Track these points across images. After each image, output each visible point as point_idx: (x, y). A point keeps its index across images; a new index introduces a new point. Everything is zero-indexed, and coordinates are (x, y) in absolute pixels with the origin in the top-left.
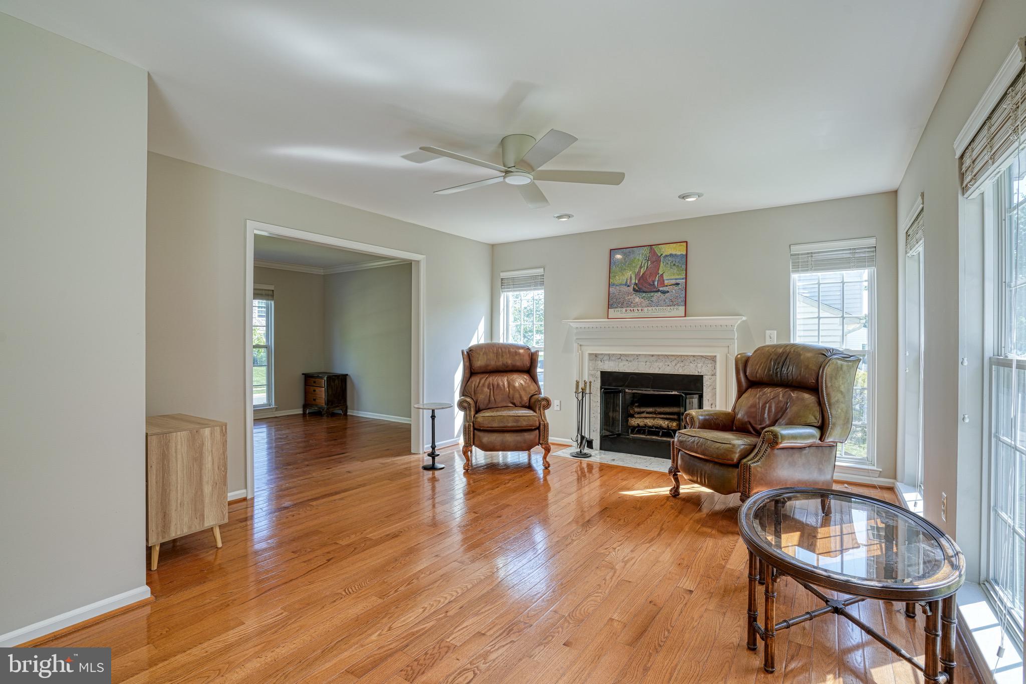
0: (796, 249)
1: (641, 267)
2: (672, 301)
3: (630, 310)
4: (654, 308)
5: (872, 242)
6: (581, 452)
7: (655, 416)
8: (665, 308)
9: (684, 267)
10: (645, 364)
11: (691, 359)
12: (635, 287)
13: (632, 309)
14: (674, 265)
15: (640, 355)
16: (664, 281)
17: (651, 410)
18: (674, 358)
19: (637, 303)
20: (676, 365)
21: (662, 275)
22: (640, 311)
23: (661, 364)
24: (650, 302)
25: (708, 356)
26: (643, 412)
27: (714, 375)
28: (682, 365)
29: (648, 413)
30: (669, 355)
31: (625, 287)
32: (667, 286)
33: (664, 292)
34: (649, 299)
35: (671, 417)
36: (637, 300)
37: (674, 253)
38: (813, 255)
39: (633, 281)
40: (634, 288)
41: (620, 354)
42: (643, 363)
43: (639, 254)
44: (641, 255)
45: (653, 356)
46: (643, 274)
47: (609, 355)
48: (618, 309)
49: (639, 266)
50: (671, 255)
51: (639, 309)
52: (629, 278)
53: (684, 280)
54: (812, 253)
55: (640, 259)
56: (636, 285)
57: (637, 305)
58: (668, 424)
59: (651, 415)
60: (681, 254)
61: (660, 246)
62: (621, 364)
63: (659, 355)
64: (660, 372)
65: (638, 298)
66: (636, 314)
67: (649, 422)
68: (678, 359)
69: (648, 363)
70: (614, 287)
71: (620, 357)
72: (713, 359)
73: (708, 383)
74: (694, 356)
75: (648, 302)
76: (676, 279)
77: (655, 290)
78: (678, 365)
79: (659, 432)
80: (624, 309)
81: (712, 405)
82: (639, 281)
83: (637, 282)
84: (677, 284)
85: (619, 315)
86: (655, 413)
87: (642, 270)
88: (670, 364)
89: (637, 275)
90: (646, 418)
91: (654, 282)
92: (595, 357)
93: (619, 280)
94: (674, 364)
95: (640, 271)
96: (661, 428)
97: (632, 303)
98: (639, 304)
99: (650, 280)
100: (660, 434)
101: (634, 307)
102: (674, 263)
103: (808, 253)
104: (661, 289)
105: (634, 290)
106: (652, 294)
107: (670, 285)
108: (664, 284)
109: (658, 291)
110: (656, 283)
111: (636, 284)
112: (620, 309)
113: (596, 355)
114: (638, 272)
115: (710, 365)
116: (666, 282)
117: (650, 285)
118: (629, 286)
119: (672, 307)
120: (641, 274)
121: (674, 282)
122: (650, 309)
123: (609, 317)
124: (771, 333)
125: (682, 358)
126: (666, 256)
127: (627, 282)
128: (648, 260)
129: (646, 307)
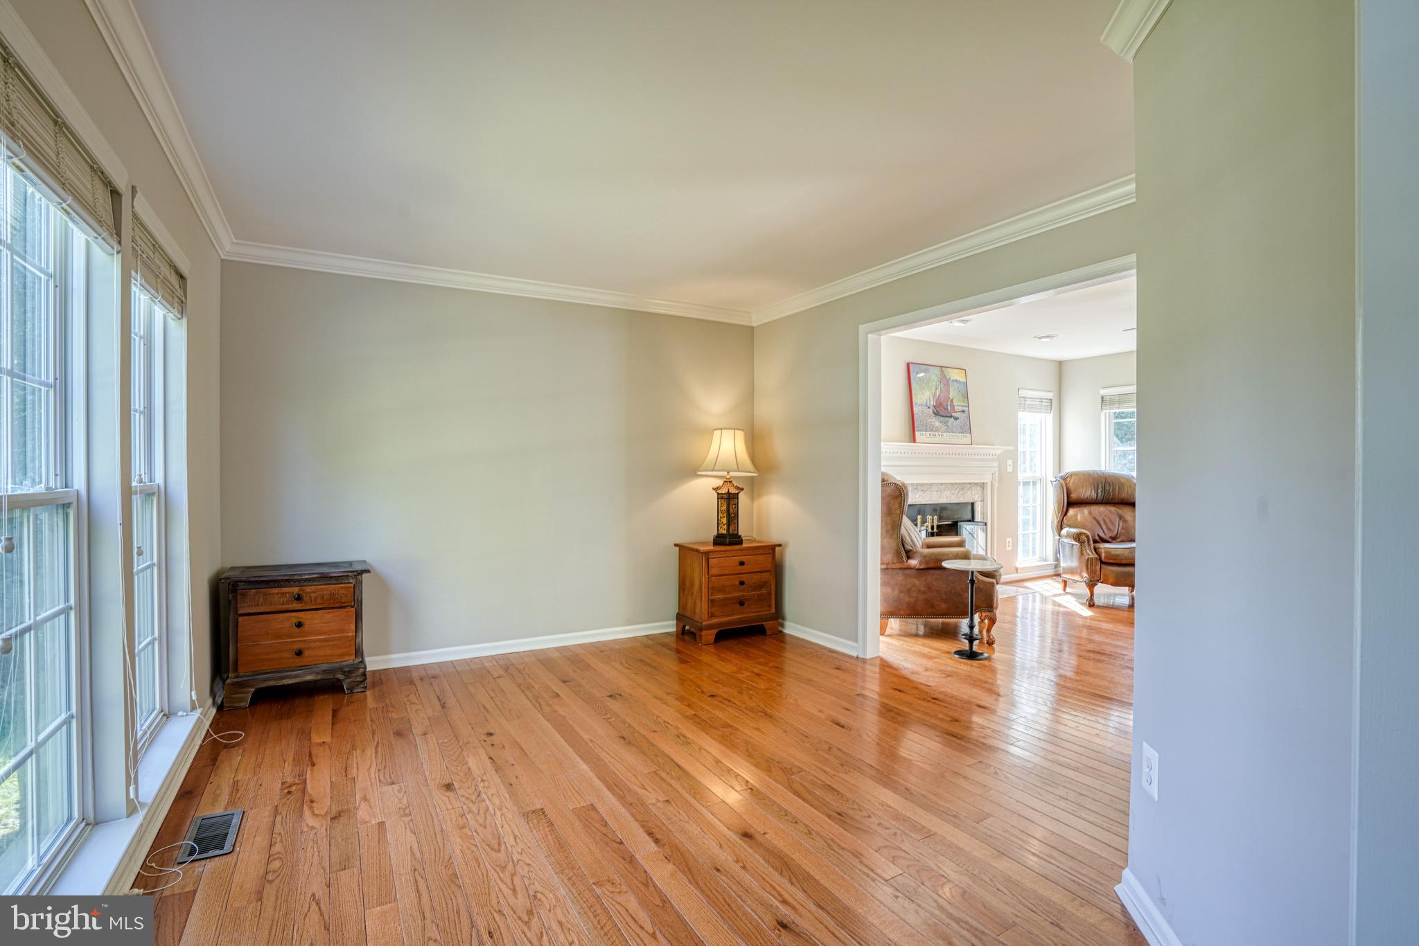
0: (1023, 393)
1: (936, 389)
2: (962, 428)
3: (933, 434)
4: (950, 434)
5: (1050, 395)
8: (959, 434)
9: (966, 395)
11: (969, 486)
12: (934, 409)
14: (960, 391)
15: (932, 484)
16: (954, 407)
18: (957, 486)
19: (937, 427)
20: (959, 493)
21: (952, 400)
22: (940, 436)
24: (947, 427)
25: (980, 483)
28: (962, 493)
30: (954, 483)
31: (926, 408)
32: (956, 412)
33: (956, 419)
34: (945, 423)
36: (937, 424)
37: (958, 379)
38: (1027, 399)
39: (932, 403)
44: (934, 375)
45: (942, 484)
46: (939, 396)
49: (934, 387)
50: (956, 381)
51: (939, 433)
52: (928, 399)
53: (968, 408)
54: (1026, 397)
55: (935, 379)
57: (937, 430)
60: (963, 382)
61: (948, 369)
62: (920, 495)
63: (947, 484)
65: (937, 422)
66: (937, 439)
68: (960, 487)
69: (940, 493)
70: (918, 406)
72: (983, 486)
73: (978, 507)
74: (970, 483)
75: (945, 427)
76: (962, 406)
77: (949, 415)
80: (928, 433)
82: (936, 403)
84: (963, 411)
85: (922, 439)
87: (937, 392)
88: (954, 492)
89: (934, 396)
91: (947, 406)
93: (920, 398)
94: (957, 492)
95: (935, 393)
97: (933, 426)
98: (939, 428)
99: (944, 404)
102: (959, 389)
104: (953, 414)
105: (933, 412)
106: (947, 419)
107: (959, 412)
108: (954, 409)
109: (951, 416)
110: (949, 407)
111: (934, 406)
112: (925, 433)
115: (980, 492)
116: (956, 408)
117: (945, 409)
118: (928, 407)
119: (963, 435)
120: (937, 396)
121: (961, 409)
122: (948, 434)
123: (917, 441)
124: (1010, 462)
125: (962, 486)
126: (953, 381)
127: (927, 403)
128: (941, 382)
129: (944, 432)
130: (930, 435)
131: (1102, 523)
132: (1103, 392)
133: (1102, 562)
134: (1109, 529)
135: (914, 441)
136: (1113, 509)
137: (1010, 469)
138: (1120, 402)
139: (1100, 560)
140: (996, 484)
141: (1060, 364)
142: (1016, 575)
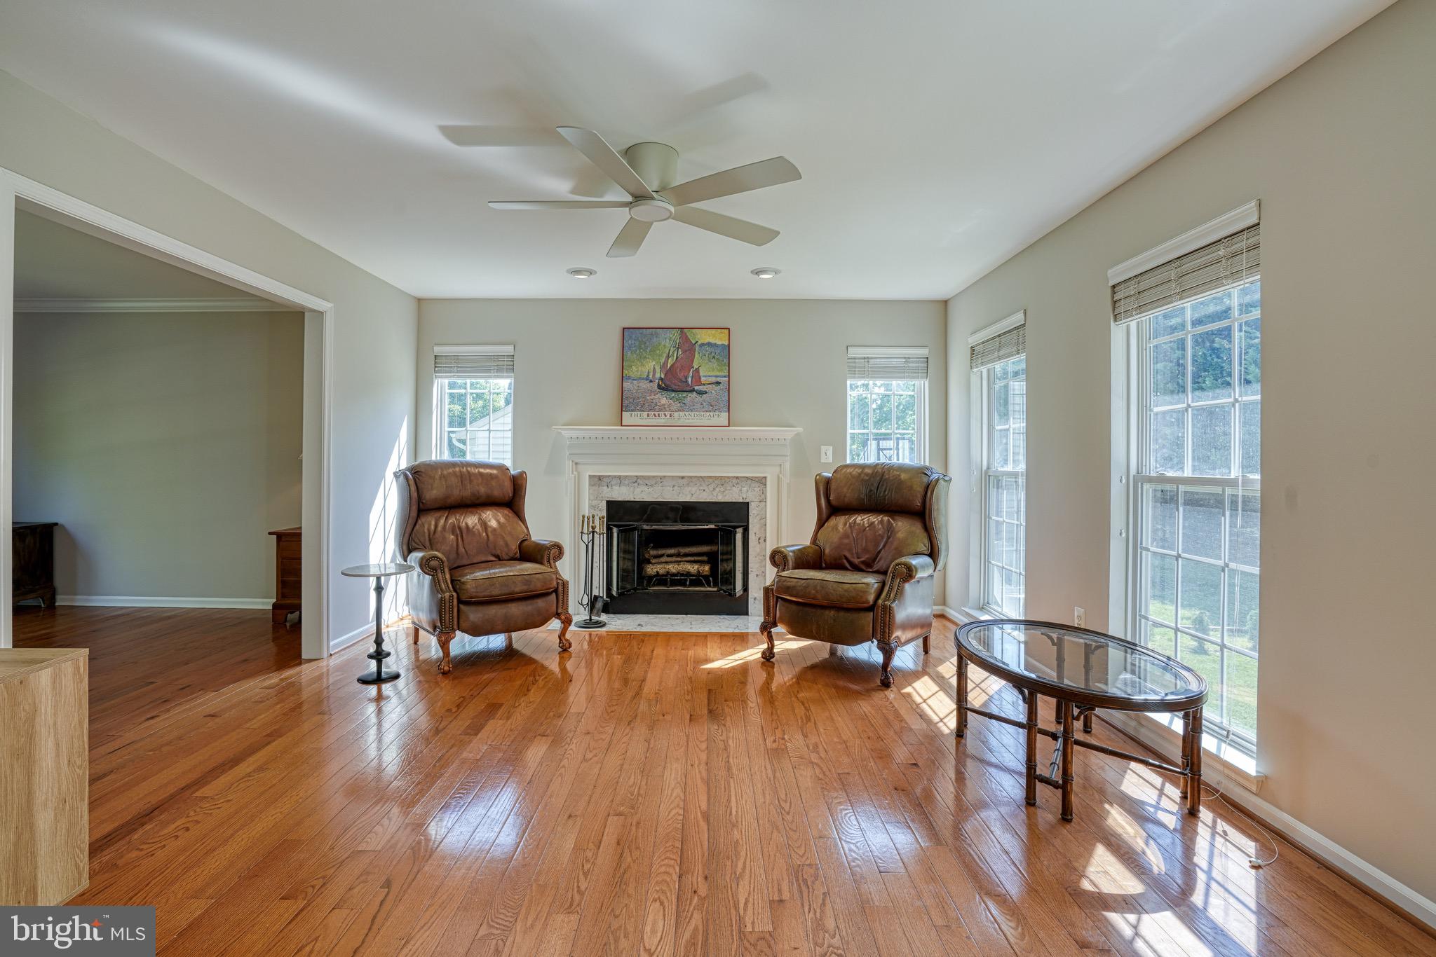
0: (853, 352)
1: (668, 357)
2: (711, 405)
3: (654, 414)
4: (687, 413)
5: (924, 352)
6: (590, 619)
7: (679, 559)
8: (703, 413)
9: (726, 361)
10: (672, 489)
11: (734, 481)
12: (660, 383)
13: (656, 413)
14: (714, 357)
15: (665, 477)
16: (700, 378)
17: (672, 551)
18: (711, 480)
19: (664, 405)
20: (714, 489)
21: (697, 370)
22: (668, 416)
23: (694, 489)
24: (683, 405)
25: (756, 477)
26: (662, 556)
27: (764, 501)
28: (722, 489)
29: (668, 556)
30: (704, 477)
31: (646, 382)
32: (704, 385)
33: (701, 393)
34: (679, 400)
35: (700, 558)
36: (664, 401)
37: (713, 341)
38: (870, 360)
39: (658, 375)
40: (658, 384)
41: (637, 476)
42: (669, 488)
43: (666, 338)
44: (668, 340)
45: (683, 478)
46: (672, 366)
47: (620, 477)
48: (636, 413)
49: (665, 355)
50: (709, 344)
51: (667, 413)
52: (651, 370)
53: (727, 379)
54: (868, 358)
55: (667, 345)
56: (662, 381)
57: (662, 408)
58: (698, 568)
59: (674, 559)
60: (722, 345)
61: (694, 330)
62: (638, 490)
63: (691, 477)
64: (693, 499)
65: (665, 399)
66: (662, 420)
67: (673, 568)
68: (716, 482)
69: (676, 488)
70: (630, 381)
71: (636, 480)
72: (762, 481)
73: (754, 512)
74: (737, 478)
75: (679, 405)
76: (717, 376)
77: (688, 389)
78: (717, 489)
79: (686, 580)
80: (645, 414)
81: (759, 539)
82: (666, 375)
83: (663, 377)
84: (718, 383)
85: (638, 421)
86: (678, 555)
87: (669, 361)
88: (706, 488)
89: (663, 366)
90: (666, 562)
91: (686, 378)
92: (598, 480)
93: (637, 371)
94: (712, 489)
95: (666, 361)
96: (688, 574)
97: (656, 405)
98: (666, 406)
99: (681, 375)
100: (688, 583)
101: (660, 410)
102: (713, 354)
103: (864, 358)
104: (696, 388)
105: (659, 387)
106: (684, 395)
107: (708, 384)
108: (700, 381)
109: (693, 391)
110: (690, 380)
111: (661, 379)
112: (639, 413)
113: (600, 478)
114: (664, 364)
115: (757, 489)
116: (703, 379)
117: (681, 381)
118: (651, 381)
119: (712, 414)
120: (669, 366)
121: (714, 380)
122: (682, 414)
123: (627, 424)
124: (826, 449)
125: (723, 481)
126: (703, 345)
127: (648, 376)
128: (678, 348)
129: (676, 411)
130: (648, 415)
131: (860, 540)
137: (826, 459)
140: (786, 480)
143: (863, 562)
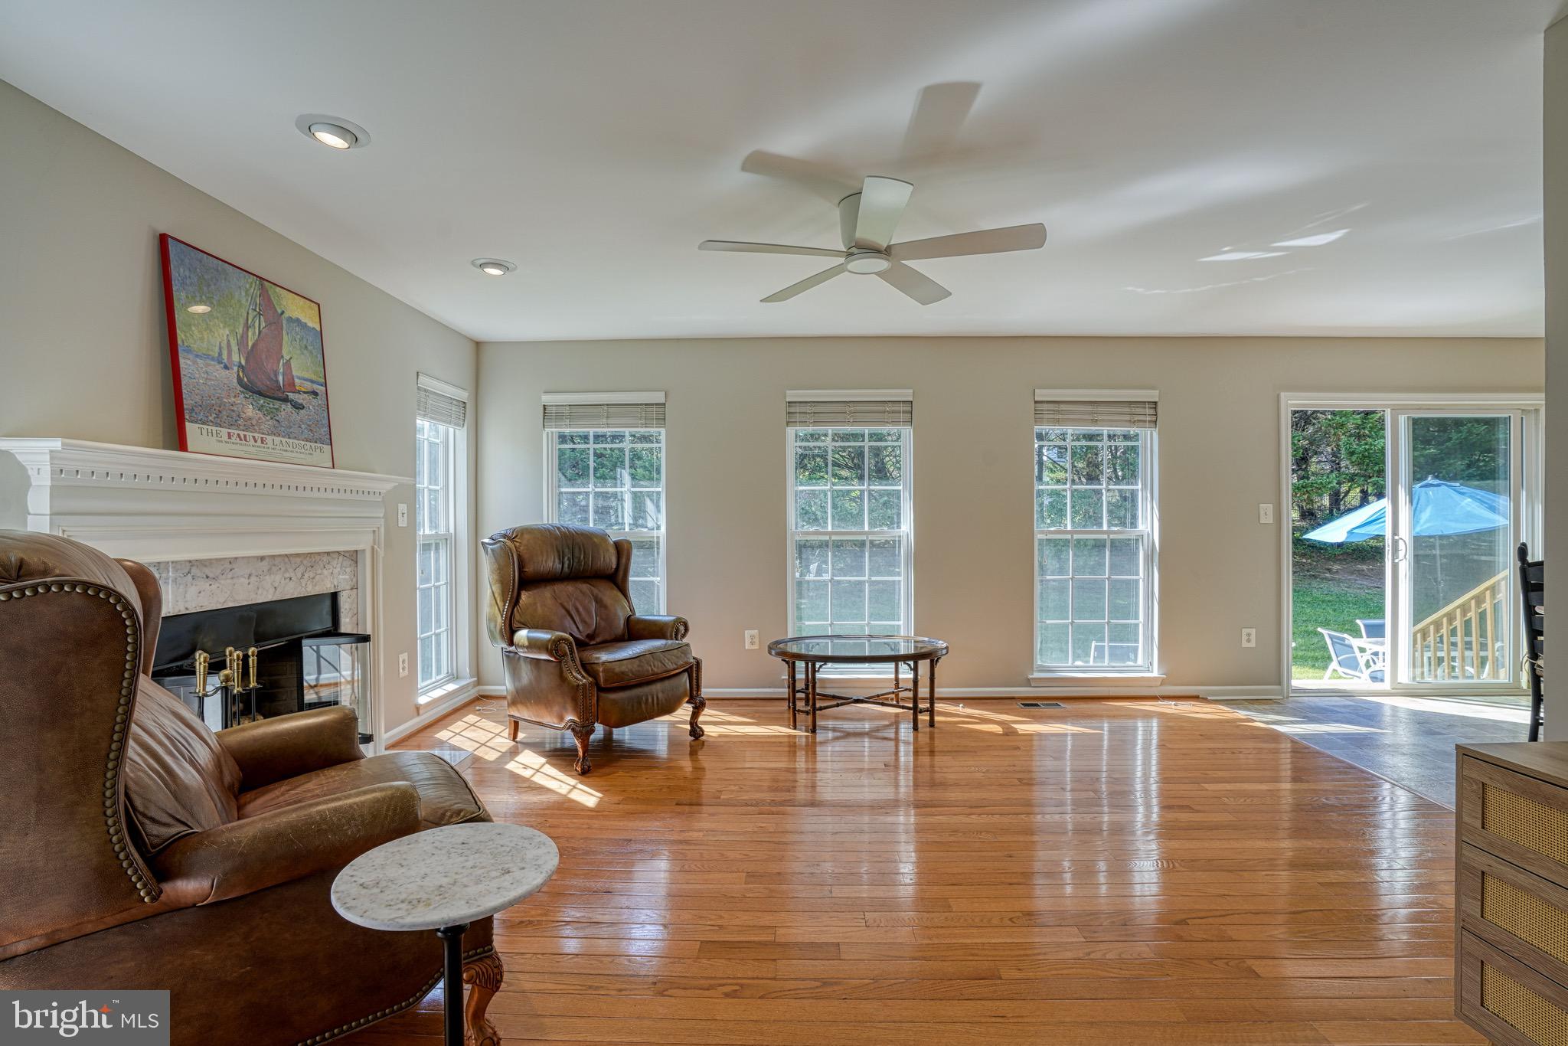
0: (424, 382)
1: (247, 327)
2: (311, 430)
3: (238, 435)
4: (284, 440)
5: (464, 395)
8: (303, 443)
9: (320, 357)
10: (247, 581)
11: (325, 559)
12: (241, 374)
13: (242, 433)
14: (306, 347)
15: (236, 558)
16: (293, 379)
18: (298, 560)
19: (250, 419)
20: (303, 575)
21: (288, 363)
22: (259, 441)
23: (278, 578)
24: (276, 423)
25: (348, 551)
27: (355, 588)
28: (311, 574)
30: (291, 555)
31: (218, 367)
32: (299, 392)
33: (298, 407)
34: (272, 414)
36: (250, 411)
37: (302, 319)
38: (431, 396)
39: (235, 358)
40: (238, 376)
41: (190, 561)
42: (242, 580)
43: (240, 288)
44: (243, 292)
45: (262, 558)
46: (254, 345)
48: (210, 428)
49: (242, 321)
50: (298, 320)
51: (256, 435)
52: (224, 345)
53: (324, 389)
54: (429, 392)
55: (243, 301)
56: (243, 371)
57: (249, 425)
60: (314, 329)
61: (278, 289)
62: (193, 591)
63: (273, 557)
64: (277, 596)
65: (251, 407)
66: (250, 448)
68: (305, 562)
69: (253, 579)
70: (191, 356)
71: (190, 569)
72: (354, 556)
73: (346, 606)
74: (328, 553)
75: (271, 423)
76: (312, 382)
77: (280, 395)
78: (306, 575)
80: (224, 431)
82: (247, 360)
83: (243, 362)
84: (315, 394)
85: (211, 444)
87: (250, 334)
88: (292, 575)
89: (242, 342)
91: (276, 374)
93: (203, 340)
94: (299, 575)
95: (245, 336)
97: (239, 416)
98: (254, 422)
99: (268, 367)
101: (246, 428)
102: (304, 341)
104: (290, 396)
105: (240, 381)
106: (277, 404)
107: (304, 392)
108: (294, 385)
109: (286, 400)
110: (281, 379)
111: (242, 367)
112: (214, 428)
114: (242, 337)
115: (348, 570)
116: (296, 381)
117: (270, 378)
118: (227, 367)
119: (313, 445)
120: (250, 344)
121: (309, 386)
122: (277, 439)
123: (190, 448)
124: (403, 508)
125: (312, 560)
126: (290, 319)
127: (220, 354)
128: (260, 314)
129: (268, 435)
130: (230, 435)
131: (573, 613)
132: (547, 399)
133: (601, 689)
134: (584, 622)
135: (182, 446)
136: (585, 587)
137: (403, 522)
138: (571, 417)
139: (597, 684)
140: (381, 553)
141: (478, 345)
142: (417, 720)
143: (588, 636)
